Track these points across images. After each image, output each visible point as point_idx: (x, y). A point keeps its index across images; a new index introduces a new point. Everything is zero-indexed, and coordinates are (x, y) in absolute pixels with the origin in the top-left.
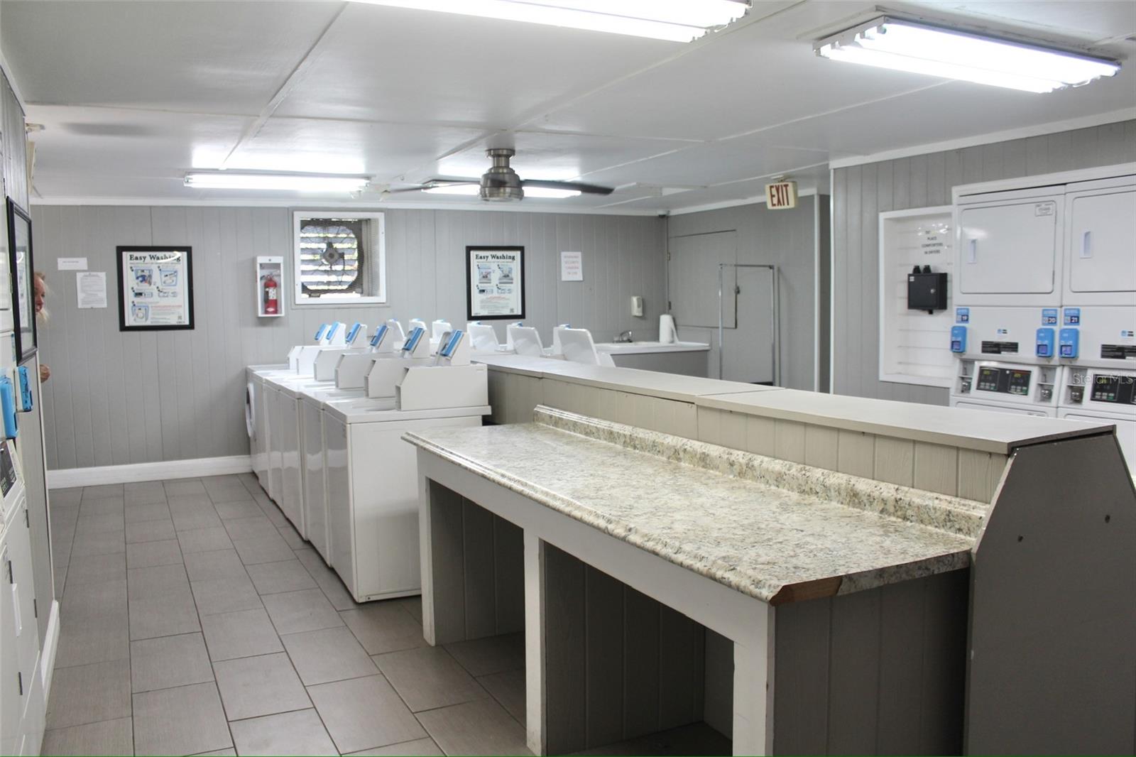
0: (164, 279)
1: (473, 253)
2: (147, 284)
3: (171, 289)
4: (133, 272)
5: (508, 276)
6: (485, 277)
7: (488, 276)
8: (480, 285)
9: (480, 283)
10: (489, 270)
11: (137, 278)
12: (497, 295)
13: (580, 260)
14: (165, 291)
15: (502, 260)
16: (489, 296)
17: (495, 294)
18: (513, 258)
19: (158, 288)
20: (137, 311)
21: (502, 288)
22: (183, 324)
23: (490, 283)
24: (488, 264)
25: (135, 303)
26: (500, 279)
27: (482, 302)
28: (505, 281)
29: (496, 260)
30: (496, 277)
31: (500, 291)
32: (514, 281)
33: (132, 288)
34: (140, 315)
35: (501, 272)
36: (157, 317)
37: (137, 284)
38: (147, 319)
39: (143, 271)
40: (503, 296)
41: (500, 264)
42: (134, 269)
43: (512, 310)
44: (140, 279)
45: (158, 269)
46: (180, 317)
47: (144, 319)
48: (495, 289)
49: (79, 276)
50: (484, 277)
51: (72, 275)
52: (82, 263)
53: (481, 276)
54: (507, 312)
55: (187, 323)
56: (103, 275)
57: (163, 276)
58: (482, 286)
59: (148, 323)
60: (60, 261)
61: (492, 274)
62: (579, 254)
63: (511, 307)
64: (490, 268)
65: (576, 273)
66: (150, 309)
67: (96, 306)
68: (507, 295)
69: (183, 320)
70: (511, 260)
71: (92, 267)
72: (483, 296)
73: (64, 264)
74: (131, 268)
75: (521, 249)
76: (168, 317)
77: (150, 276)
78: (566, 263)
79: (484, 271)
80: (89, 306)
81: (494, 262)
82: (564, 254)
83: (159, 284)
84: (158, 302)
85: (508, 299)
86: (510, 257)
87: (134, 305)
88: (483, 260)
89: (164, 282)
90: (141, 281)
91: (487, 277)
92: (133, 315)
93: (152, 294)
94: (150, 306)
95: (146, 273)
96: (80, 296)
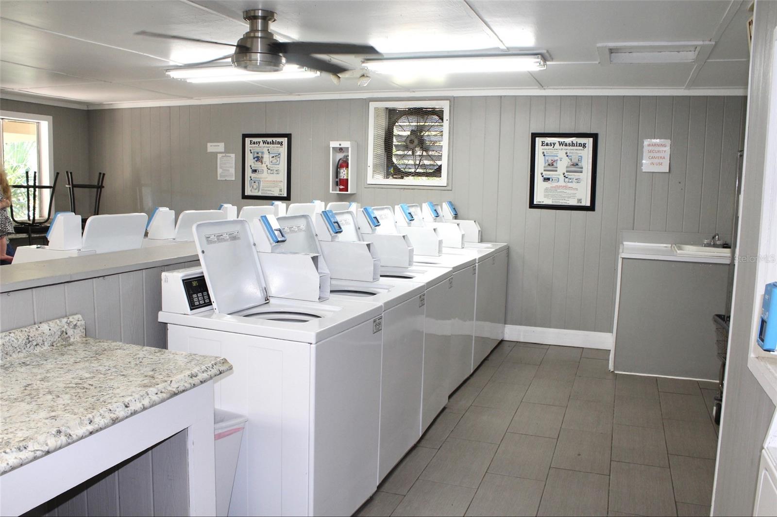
0: (271, 159)
1: (539, 140)
2: (260, 163)
3: (275, 167)
4: (252, 154)
5: (577, 165)
6: (552, 165)
7: (555, 164)
8: (544, 173)
9: (545, 171)
10: (556, 158)
11: (254, 158)
12: (564, 184)
13: (668, 149)
14: (271, 169)
15: (571, 147)
16: (554, 184)
17: (562, 183)
18: (584, 146)
19: (267, 166)
20: (253, 184)
21: (569, 177)
22: (282, 196)
23: (556, 171)
24: (555, 152)
25: (252, 178)
26: (567, 167)
27: (546, 190)
28: (574, 169)
29: (564, 147)
30: (562, 166)
31: (567, 180)
32: (584, 170)
33: (251, 166)
34: (255, 187)
35: (569, 161)
36: (265, 189)
37: (254, 162)
38: (259, 191)
39: (258, 153)
40: (570, 185)
41: (568, 151)
42: (252, 151)
43: (580, 201)
44: (256, 159)
45: (268, 152)
46: (281, 190)
47: (257, 190)
48: (562, 177)
49: (219, 156)
50: (549, 165)
51: (215, 155)
52: (220, 147)
53: (547, 164)
54: (573, 202)
55: (285, 195)
56: (233, 156)
57: (271, 157)
58: (547, 174)
59: (260, 194)
60: (209, 145)
61: (559, 162)
62: (668, 142)
63: (579, 197)
64: (557, 156)
65: (661, 164)
66: (261, 183)
67: (228, 179)
68: (574, 185)
69: (283, 193)
70: (581, 148)
71: (227, 151)
72: (547, 184)
73: (211, 148)
74: (250, 150)
75: (595, 137)
76: (272, 189)
77: (262, 157)
78: (650, 152)
79: (550, 159)
80: (224, 179)
81: (562, 149)
82: (646, 142)
83: (268, 163)
84: (267, 178)
85: (577, 189)
86: (580, 145)
87: (251, 179)
88: (549, 147)
89: (271, 162)
90: (256, 161)
91: (553, 165)
92: (250, 187)
93: (263, 170)
94: (261, 180)
95: (260, 155)
96: (219, 171)
